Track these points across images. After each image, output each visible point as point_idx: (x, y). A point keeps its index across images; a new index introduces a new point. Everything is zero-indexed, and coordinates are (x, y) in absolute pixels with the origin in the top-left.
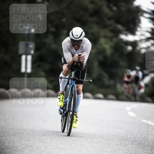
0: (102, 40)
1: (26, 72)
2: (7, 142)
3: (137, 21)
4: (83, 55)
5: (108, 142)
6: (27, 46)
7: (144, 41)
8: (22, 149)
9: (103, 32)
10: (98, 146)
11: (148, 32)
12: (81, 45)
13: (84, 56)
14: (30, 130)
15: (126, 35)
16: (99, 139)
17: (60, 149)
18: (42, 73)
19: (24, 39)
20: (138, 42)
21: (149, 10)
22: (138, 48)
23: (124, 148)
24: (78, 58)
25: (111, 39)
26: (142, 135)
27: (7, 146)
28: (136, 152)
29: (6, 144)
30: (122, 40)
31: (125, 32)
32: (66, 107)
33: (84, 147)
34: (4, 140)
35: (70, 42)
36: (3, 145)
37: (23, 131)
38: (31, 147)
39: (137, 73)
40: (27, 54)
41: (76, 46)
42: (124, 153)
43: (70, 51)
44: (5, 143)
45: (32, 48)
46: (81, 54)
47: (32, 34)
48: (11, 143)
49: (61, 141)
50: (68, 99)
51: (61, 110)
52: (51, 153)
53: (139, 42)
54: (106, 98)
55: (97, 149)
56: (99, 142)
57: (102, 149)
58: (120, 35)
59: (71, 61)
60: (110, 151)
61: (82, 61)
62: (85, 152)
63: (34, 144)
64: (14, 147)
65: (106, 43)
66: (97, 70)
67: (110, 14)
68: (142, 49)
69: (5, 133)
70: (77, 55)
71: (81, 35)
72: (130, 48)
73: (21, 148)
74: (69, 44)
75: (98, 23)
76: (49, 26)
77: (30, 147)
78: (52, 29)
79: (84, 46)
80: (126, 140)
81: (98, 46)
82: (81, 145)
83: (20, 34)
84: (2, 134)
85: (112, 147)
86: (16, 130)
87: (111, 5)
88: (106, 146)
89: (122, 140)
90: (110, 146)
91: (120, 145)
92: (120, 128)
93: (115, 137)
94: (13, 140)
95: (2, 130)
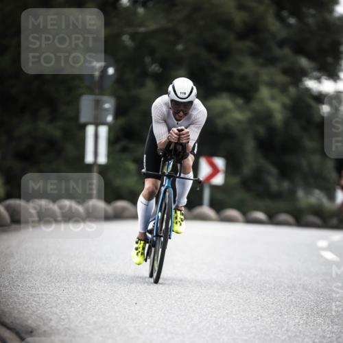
0: (265, 92)
1: (95, 163)
2: (54, 317)
4: (186, 130)
5: (278, 318)
6: (98, 105)
8: (87, 334)
9: (266, 74)
10: (255, 327)
13: (188, 132)
15: (318, 79)
16: (258, 311)
19: (91, 91)
23: (313, 333)
24: (178, 137)
25: (284, 89)
27: (53, 328)
29: (53, 323)
30: (308, 90)
31: (316, 74)
33: (223, 329)
34: (47, 315)
36: (45, 324)
37: (89, 294)
38: (107, 329)
40: (97, 124)
41: (181, 114)
43: (165, 121)
44: (51, 320)
45: (109, 108)
46: (183, 128)
48: (63, 319)
54: (272, 220)
55: (253, 335)
56: (258, 319)
57: (265, 334)
58: (305, 80)
59: (165, 142)
60: (284, 338)
61: (184, 141)
62: (226, 340)
63: (114, 322)
64: (69, 329)
65: (273, 98)
67: (283, 33)
69: (49, 298)
70: (175, 130)
71: (191, 92)
73: (86, 332)
75: (254, 54)
76: (147, 60)
77: (105, 329)
78: (155, 68)
79: (193, 113)
80: (318, 313)
81: (255, 105)
82: (217, 324)
84: (43, 300)
85: (287, 330)
86: (75, 291)
87: (285, 14)
88: (273, 327)
89: (308, 314)
90: (283, 327)
91: (304, 326)
92: (305, 288)
93: (292, 307)
94: (67, 315)
95: (44, 292)
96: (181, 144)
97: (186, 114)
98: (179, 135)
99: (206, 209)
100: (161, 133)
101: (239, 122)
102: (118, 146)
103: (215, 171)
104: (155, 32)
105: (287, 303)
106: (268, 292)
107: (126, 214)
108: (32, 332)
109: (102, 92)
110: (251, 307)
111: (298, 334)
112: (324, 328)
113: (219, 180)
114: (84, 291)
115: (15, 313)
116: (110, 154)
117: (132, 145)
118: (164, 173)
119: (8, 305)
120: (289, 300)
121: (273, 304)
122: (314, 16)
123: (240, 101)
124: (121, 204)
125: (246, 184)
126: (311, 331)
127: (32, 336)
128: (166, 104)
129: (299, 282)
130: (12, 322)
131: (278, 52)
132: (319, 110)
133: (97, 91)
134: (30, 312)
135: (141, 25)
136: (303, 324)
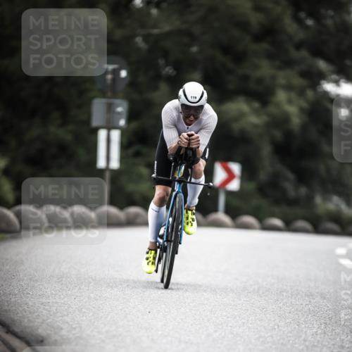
0: (281, 96)
1: (107, 168)
2: (65, 326)
4: (196, 135)
5: (295, 328)
6: (110, 108)
8: (99, 343)
9: (283, 77)
10: (272, 336)
13: (198, 137)
15: (337, 83)
16: (275, 320)
19: (103, 94)
23: (333, 343)
25: (301, 92)
27: (65, 337)
29: (64, 332)
30: (326, 93)
31: (334, 77)
33: (239, 338)
34: (58, 323)
36: (56, 333)
37: (101, 302)
38: (120, 338)
41: (191, 118)
43: (176, 126)
44: (62, 329)
45: (122, 112)
46: (193, 132)
48: (75, 328)
54: (289, 227)
55: (270, 344)
56: (275, 329)
57: (282, 344)
58: (323, 84)
60: (301, 347)
61: (194, 146)
63: (126, 332)
64: (80, 338)
65: (290, 102)
67: (300, 35)
69: (60, 306)
70: (185, 135)
71: (202, 97)
73: (98, 341)
75: (271, 56)
76: (161, 62)
77: (118, 338)
78: (168, 71)
79: (203, 118)
80: (336, 322)
81: (272, 109)
82: (232, 333)
84: (54, 309)
85: (305, 340)
86: (87, 299)
87: (302, 15)
88: (290, 337)
89: (325, 323)
90: (301, 336)
91: (322, 336)
92: (323, 297)
93: (310, 316)
94: (78, 324)
95: (54, 301)
96: (192, 149)
97: (196, 118)
98: (189, 140)
99: (221, 216)
100: (171, 138)
101: (256, 126)
102: (131, 151)
103: (231, 176)
104: (170, 34)
105: (305, 312)
106: (285, 301)
107: (139, 220)
108: (42, 341)
109: (115, 96)
110: (268, 315)
111: (316, 344)
112: (342, 338)
113: (234, 186)
114: (96, 299)
115: (25, 321)
116: (123, 159)
117: (145, 150)
118: (175, 178)
119: (18, 313)
120: (306, 309)
121: (290, 313)
122: (332, 17)
123: (256, 105)
124: (133, 210)
125: (262, 190)
126: (329, 340)
127: (42, 345)
128: (176, 109)
129: (317, 291)
130: (22, 331)
131: (295, 54)
133: (109, 94)
134: (40, 320)
135: (155, 26)
136: (321, 334)
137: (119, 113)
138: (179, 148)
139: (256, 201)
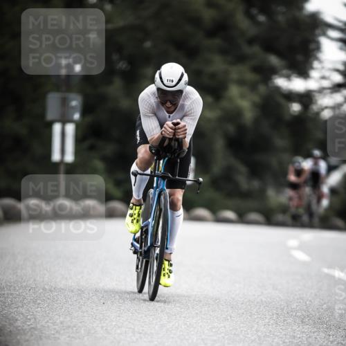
0: (234, 91)
1: (62, 162)
2: (20, 318)
3: (312, 46)
4: (182, 123)
5: (247, 319)
6: (64, 102)
7: (329, 91)
8: (54, 334)
9: (236, 72)
10: (225, 327)
11: (337, 70)
12: (181, 102)
13: (185, 126)
14: (72, 291)
15: (288, 77)
16: (228, 311)
17: (140, 333)
18: (99, 165)
20: (314, 93)
21: (340, 21)
22: (315, 108)
23: (284, 333)
24: (173, 131)
25: (253, 87)
26: (325, 303)
27: (20, 328)
28: (310, 340)
29: (19, 323)
30: (278, 89)
31: (285, 72)
32: (146, 237)
33: (192, 329)
34: (12, 314)
35: (157, 96)
36: (11, 324)
37: (56, 294)
38: (75, 329)
39: (316, 164)
40: (64, 122)
41: (168, 104)
42: (284, 342)
43: (155, 114)
44: (17, 320)
45: (76, 106)
47: (76, 76)
48: (30, 319)
49: (142, 317)
50: (150, 220)
51: (135, 243)
52: (119, 342)
53: (317, 94)
54: (242, 219)
55: (223, 335)
56: (228, 320)
57: (235, 334)
58: (275, 79)
59: (156, 136)
60: (253, 338)
61: (181, 136)
62: (195, 340)
63: (81, 322)
64: (35, 329)
65: (242, 96)
66: (221, 157)
67: (252, 31)
68: (323, 109)
69: (15, 298)
70: (169, 123)
71: (180, 80)
72: (296, 107)
73: (53, 332)
74: (153, 101)
75: (223, 52)
76: (115, 57)
77: (72, 329)
78: (122, 65)
79: (186, 103)
80: (288, 313)
81: (225, 104)
82: (186, 324)
83: (48, 77)
84: (9, 300)
85: (257, 331)
86: (41, 291)
87: (254, 11)
88: (242, 327)
89: (277, 314)
90: (252, 327)
91: (274, 326)
92: (275, 288)
93: (262, 307)
94: (33, 315)
95: (9, 292)
96: (177, 140)
98: (175, 130)
100: (151, 128)
111: (268, 334)
112: (295, 328)
114: (51, 291)
120: (258, 299)
121: (242, 304)
122: (284, 13)
126: (281, 331)
129: (270, 282)
131: (247, 50)
132: (289, 108)
133: (64, 88)
136: (272, 324)
137: (73, 108)
138: (163, 139)
139: (210, 194)
